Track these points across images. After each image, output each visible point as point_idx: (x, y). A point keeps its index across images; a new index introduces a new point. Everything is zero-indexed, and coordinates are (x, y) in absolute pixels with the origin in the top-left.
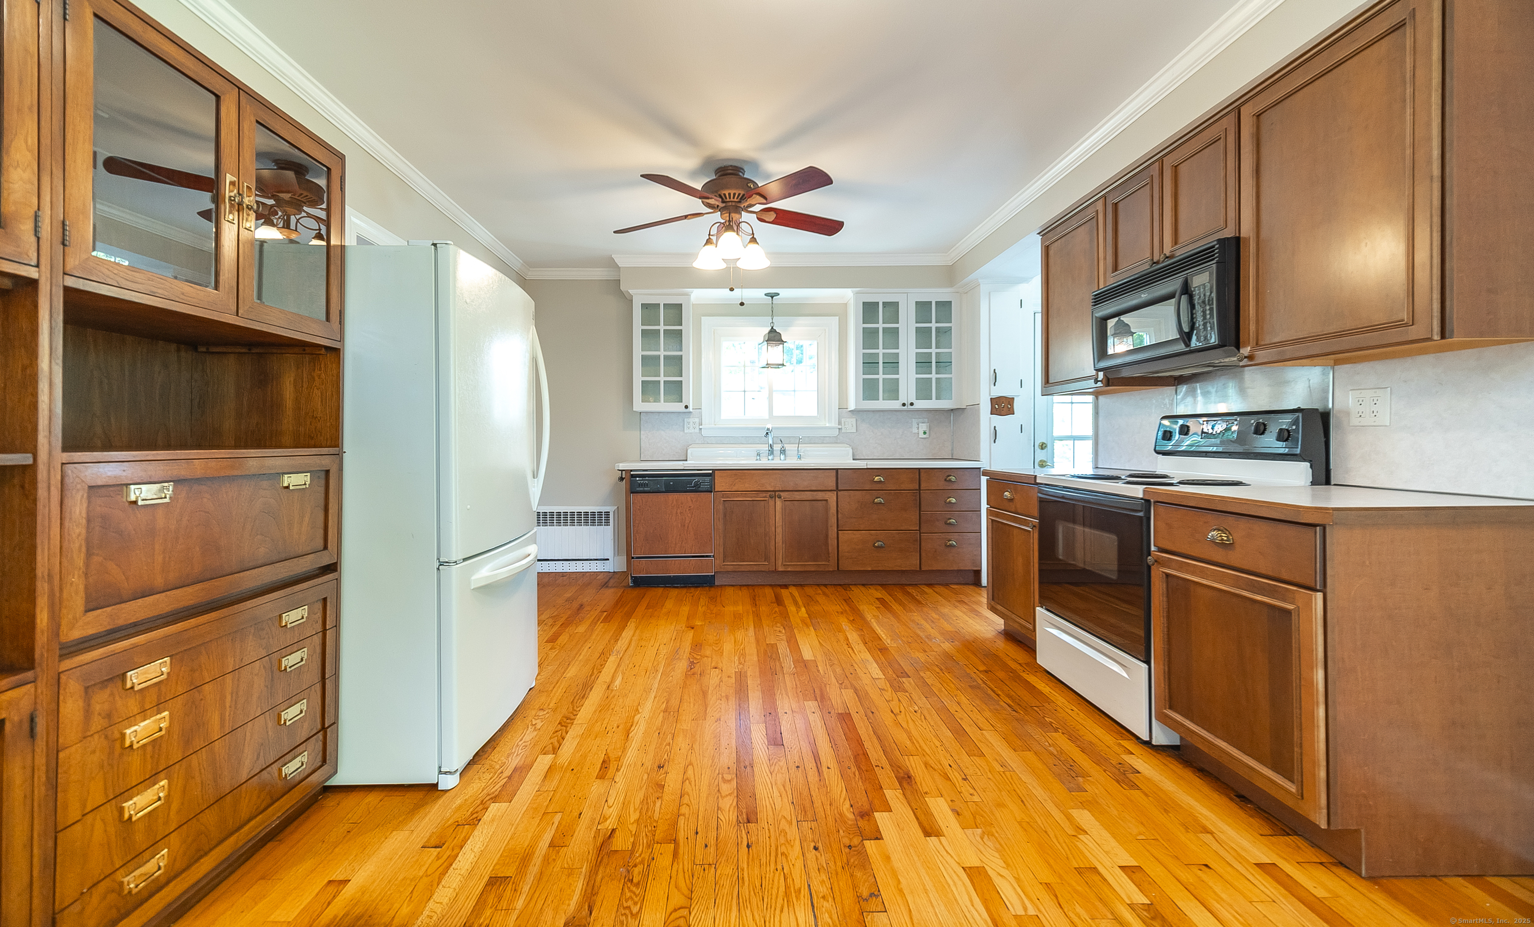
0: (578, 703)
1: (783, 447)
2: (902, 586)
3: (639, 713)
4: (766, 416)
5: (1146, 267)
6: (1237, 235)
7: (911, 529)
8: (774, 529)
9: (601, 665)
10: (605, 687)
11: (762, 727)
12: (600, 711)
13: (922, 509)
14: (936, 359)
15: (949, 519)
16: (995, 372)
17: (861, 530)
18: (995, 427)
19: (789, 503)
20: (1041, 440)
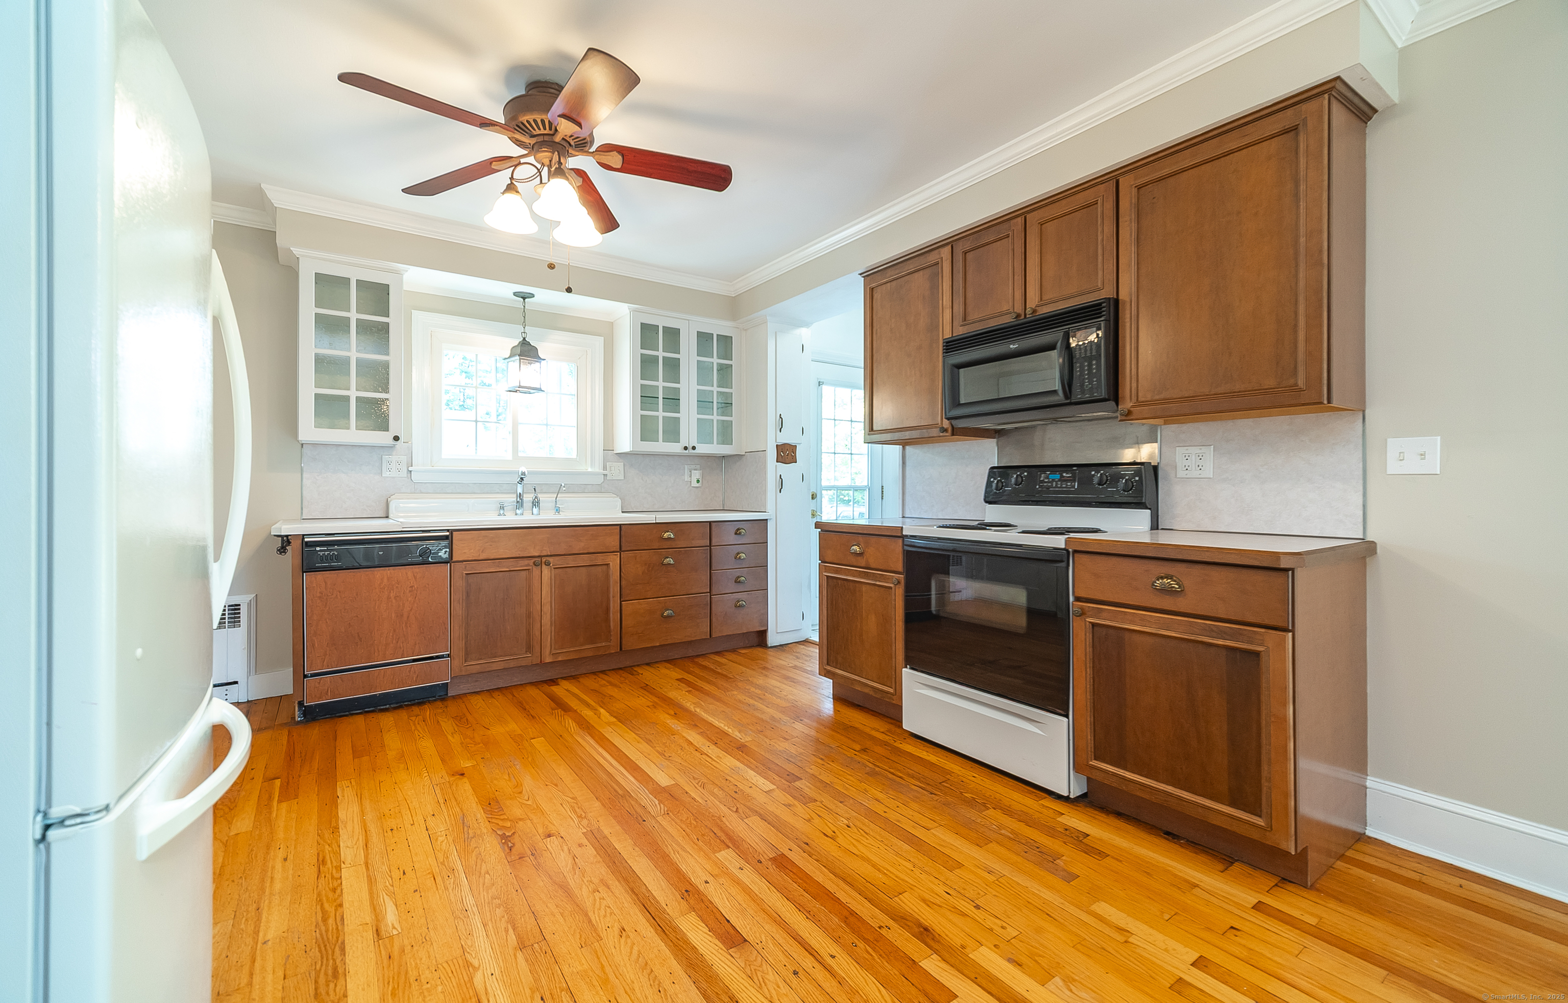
0: (331, 992)
1: (536, 497)
2: (692, 658)
3: (476, 969)
4: (509, 456)
5: (1008, 320)
6: (1115, 297)
7: (701, 592)
8: (539, 607)
9: (334, 890)
10: (370, 935)
11: (693, 918)
12: (393, 994)
13: (713, 568)
14: (717, 399)
15: (739, 577)
16: (781, 417)
17: (648, 597)
18: (780, 475)
19: (560, 570)
20: (813, 490)
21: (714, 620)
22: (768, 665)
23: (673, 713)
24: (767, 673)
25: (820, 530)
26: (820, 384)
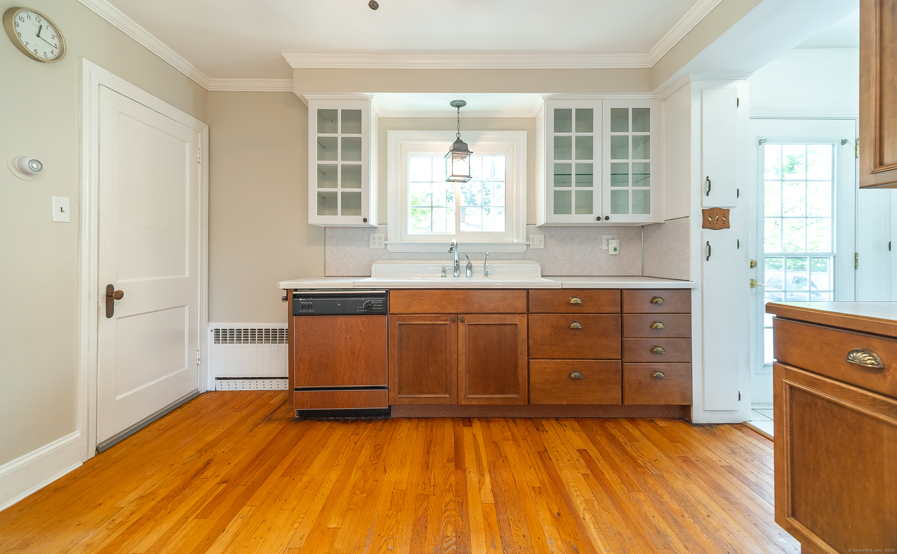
1: (469, 263)
4: (452, 230)
7: (612, 357)
8: (455, 356)
13: (625, 335)
14: (633, 170)
15: (655, 347)
16: (708, 180)
17: (555, 358)
18: (708, 242)
19: (474, 327)
20: (753, 257)
21: (626, 387)
22: (690, 455)
23: (556, 511)
24: (689, 470)
25: (775, 315)
26: (760, 142)
